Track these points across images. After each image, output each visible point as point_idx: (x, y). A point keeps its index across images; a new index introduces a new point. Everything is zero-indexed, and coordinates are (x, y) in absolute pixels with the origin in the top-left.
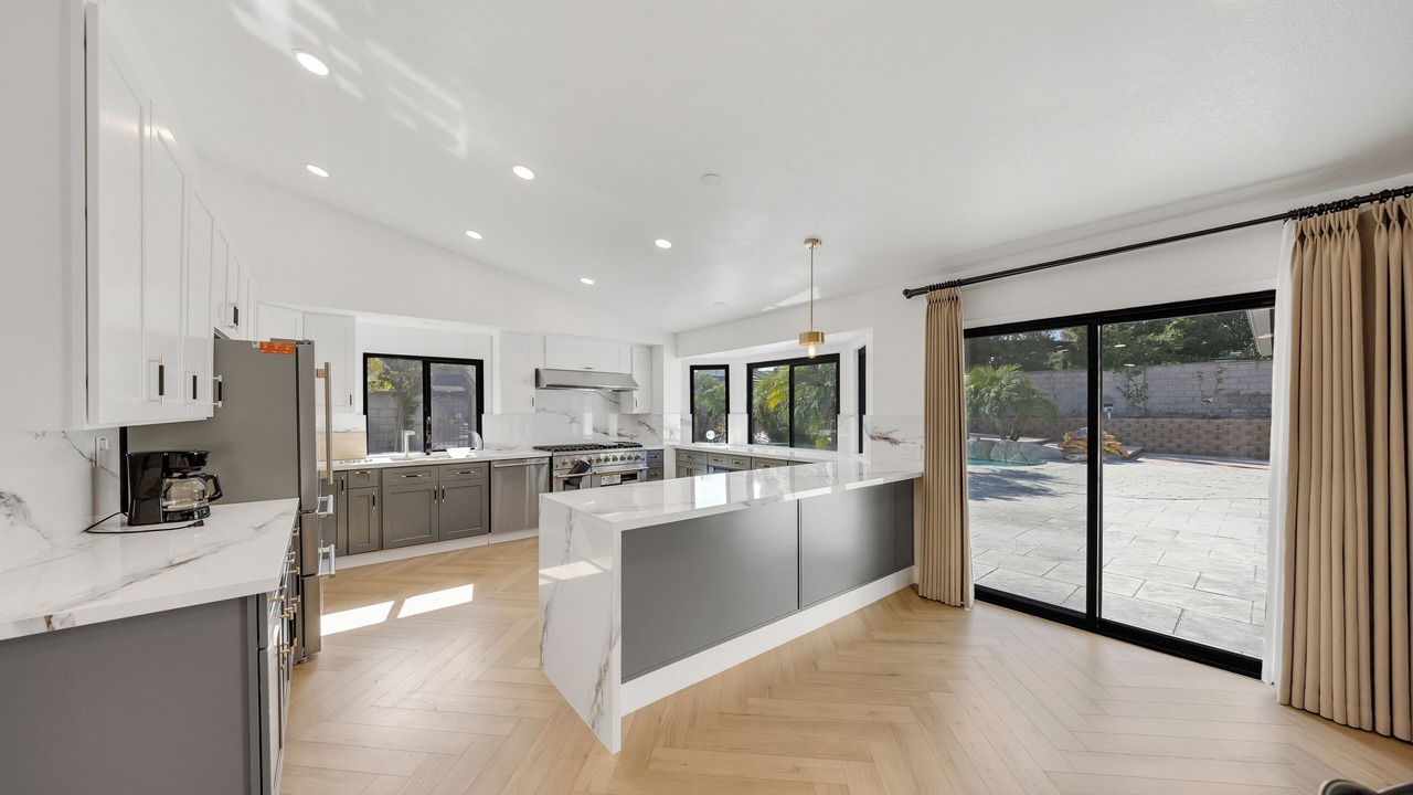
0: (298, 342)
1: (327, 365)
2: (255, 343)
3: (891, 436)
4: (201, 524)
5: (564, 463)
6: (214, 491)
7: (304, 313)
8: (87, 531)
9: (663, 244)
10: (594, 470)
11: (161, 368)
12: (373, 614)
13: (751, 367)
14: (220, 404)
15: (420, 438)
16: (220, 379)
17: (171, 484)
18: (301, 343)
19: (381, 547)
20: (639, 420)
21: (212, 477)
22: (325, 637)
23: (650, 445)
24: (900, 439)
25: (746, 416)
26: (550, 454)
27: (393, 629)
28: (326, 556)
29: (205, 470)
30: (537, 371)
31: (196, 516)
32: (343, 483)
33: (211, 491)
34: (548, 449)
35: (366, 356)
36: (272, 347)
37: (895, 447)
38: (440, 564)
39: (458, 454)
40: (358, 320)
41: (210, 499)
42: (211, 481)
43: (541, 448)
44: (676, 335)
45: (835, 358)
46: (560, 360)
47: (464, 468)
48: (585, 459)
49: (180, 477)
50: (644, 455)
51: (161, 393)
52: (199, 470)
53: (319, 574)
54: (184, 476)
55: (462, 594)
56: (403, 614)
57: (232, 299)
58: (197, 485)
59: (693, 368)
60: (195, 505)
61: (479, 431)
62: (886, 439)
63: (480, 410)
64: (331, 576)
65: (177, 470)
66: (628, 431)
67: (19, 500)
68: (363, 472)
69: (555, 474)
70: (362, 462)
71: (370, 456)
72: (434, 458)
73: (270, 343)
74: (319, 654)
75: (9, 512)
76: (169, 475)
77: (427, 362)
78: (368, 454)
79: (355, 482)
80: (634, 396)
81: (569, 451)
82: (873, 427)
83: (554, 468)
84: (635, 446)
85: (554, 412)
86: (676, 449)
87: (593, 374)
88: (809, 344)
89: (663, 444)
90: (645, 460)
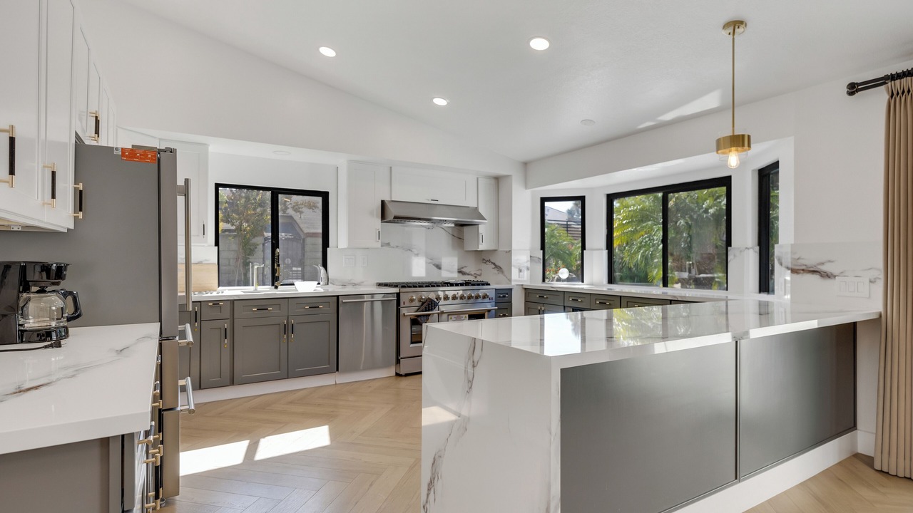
0: (160, 151)
1: (187, 181)
2: (117, 149)
3: (824, 268)
4: (59, 346)
5: (412, 300)
6: (72, 310)
9: (539, 44)
10: (442, 309)
11: (12, 140)
12: (229, 454)
13: (611, 198)
14: (80, 215)
15: (268, 271)
16: (81, 186)
17: (29, 299)
18: (164, 151)
19: (232, 383)
20: (483, 257)
21: (71, 293)
22: (182, 477)
23: (497, 283)
24: (835, 272)
25: (605, 253)
26: (396, 290)
27: (250, 470)
28: (184, 389)
29: (65, 285)
30: (383, 202)
31: (54, 338)
32: (198, 313)
33: (70, 310)
34: (395, 285)
35: (218, 186)
36: (135, 154)
37: (828, 282)
38: (291, 403)
39: (305, 288)
40: (212, 149)
41: (69, 319)
42: (70, 298)
43: (386, 285)
44: (525, 164)
45: (726, 182)
46: (406, 192)
47: (313, 303)
48: (432, 296)
49: (38, 292)
50: (492, 294)
51: (11, 173)
52: (58, 284)
53: (179, 409)
54: (42, 291)
55: (316, 437)
56: (261, 455)
57: (93, 109)
58: (55, 302)
59: (543, 200)
60: (53, 324)
61: (325, 265)
62: (814, 272)
63: (326, 243)
64: (190, 411)
65: (36, 283)
66: (472, 268)
68: (216, 303)
69: (403, 311)
70: (215, 294)
71: (220, 288)
72: (283, 291)
73: (132, 150)
74: (177, 498)
76: (26, 289)
77: (276, 192)
78: (219, 286)
79: (206, 314)
80: (480, 231)
81: (416, 287)
82: (798, 259)
83: (402, 305)
84: (483, 285)
85: (397, 247)
86: (525, 289)
87: (438, 207)
88: (730, 151)
89: (511, 283)
90: (494, 300)
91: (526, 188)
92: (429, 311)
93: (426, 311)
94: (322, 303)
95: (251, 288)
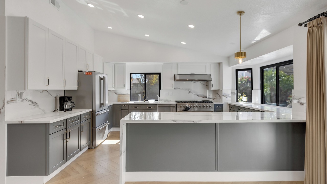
5: (181, 107)
7: (115, 63)
8: (53, 111)
10: (192, 110)
11: (48, 79)
13: (262, 69)
14: (78, 87)
15: (144, 97)
16: (78, 81)
18: (93, 72)
20: (217, 92)
21: (73, 102)
25: (260, 91)
26: (176, 103)
30: (175, 75)
32: (120, 108)
35: (131, 74)
36: (88, 73)
39: (151, 102)
40: (127, 64)
41: (73, 107)
44: (229, 58)
47: (150, 106)
48: (188, 106)
50: (213, 106)
51: (48, 84)
52: (70, 100)
57: (86, 63)
59: (237, 71)
60: (69, 108)
61: (159, 96)
63: (160, 88)
66: (207, 96)
67: (36, 103)
68: (124, 105)
69: (178, 110)
70: (129, 103)
72: (146, 102)
75: (34, 105)
77: (146, 74)
78: (131, 101)
79: (123, 108)
80: (212, 83)
81: (183, 102)
82: (294, 96)
83: (177, 108)
84: (210, 102)
85: (183, 89)
86: (229, 104)
87: (195, 75)
88: (239, 58)
89: (222, 102)
90: (214, 108)
91: (229, 66)
92: (187, 110)
93: (185, 110)
94: (152, 106)
95: (138, 101)
